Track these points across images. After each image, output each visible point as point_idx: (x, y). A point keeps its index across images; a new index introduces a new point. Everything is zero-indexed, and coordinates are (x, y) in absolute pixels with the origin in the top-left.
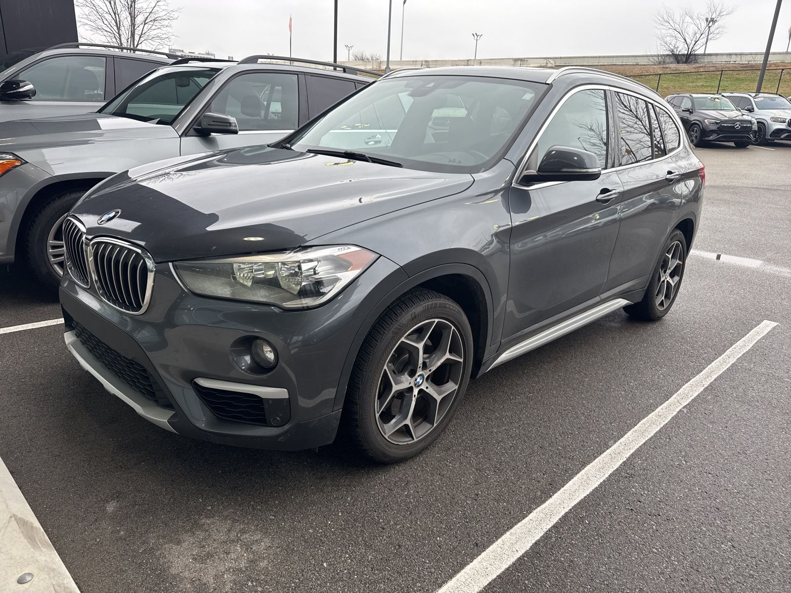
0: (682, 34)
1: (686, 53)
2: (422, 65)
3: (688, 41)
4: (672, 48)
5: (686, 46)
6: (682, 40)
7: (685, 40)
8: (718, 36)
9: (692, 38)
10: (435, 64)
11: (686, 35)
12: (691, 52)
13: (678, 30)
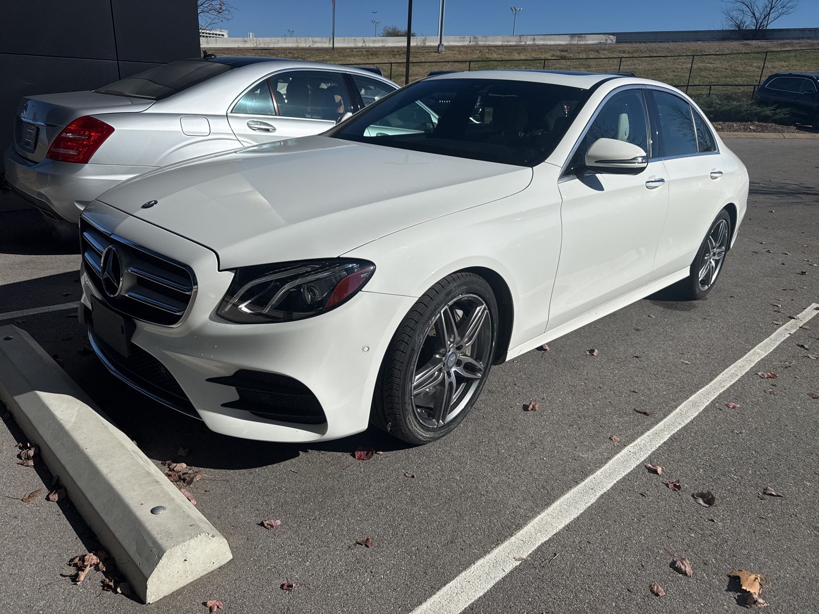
0: (750, 7)
1: (754, 28)
2: (470, 42)
3: (757, 15)
4: (739, 22)
5: (755, 21)
6: (749, 14)
7: (754, 15)
8: (791, 10)
9: (762, 11)
10: (485, 40)
11: (756, 8)
12: (759, 27)
13: (746, 3)
